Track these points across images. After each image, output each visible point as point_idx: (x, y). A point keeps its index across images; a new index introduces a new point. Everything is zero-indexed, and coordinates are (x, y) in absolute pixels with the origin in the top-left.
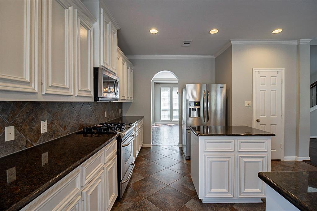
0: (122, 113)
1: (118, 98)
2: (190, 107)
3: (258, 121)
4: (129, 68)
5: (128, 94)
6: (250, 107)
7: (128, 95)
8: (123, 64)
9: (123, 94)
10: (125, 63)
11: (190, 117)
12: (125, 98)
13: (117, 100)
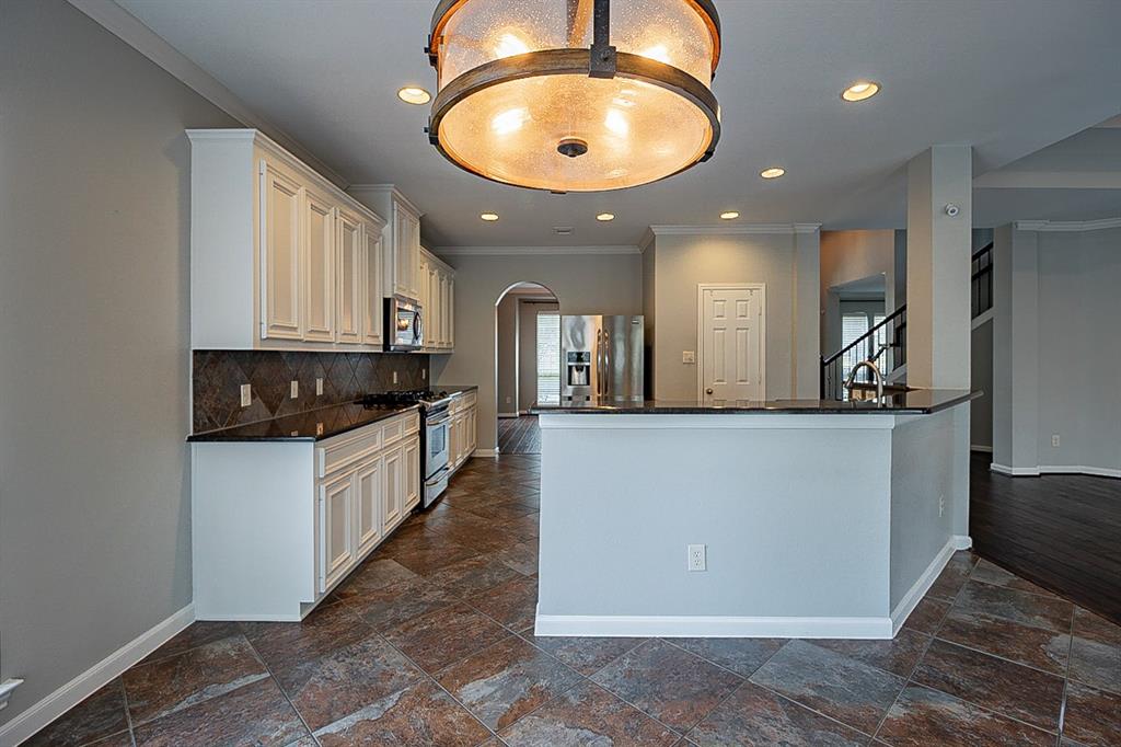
0: (427, 376)
1: (421, 344)
2: (570, 364)
3: (709, 393)
4: (445, 278)
5: (441, 335)
6: (692, 364)
7: (441, 338)
8: (431, 274)
9: (431, 337)
10: (436, 272)
11: (570, 384)
12: (436, 345)
13: (419, 348)
